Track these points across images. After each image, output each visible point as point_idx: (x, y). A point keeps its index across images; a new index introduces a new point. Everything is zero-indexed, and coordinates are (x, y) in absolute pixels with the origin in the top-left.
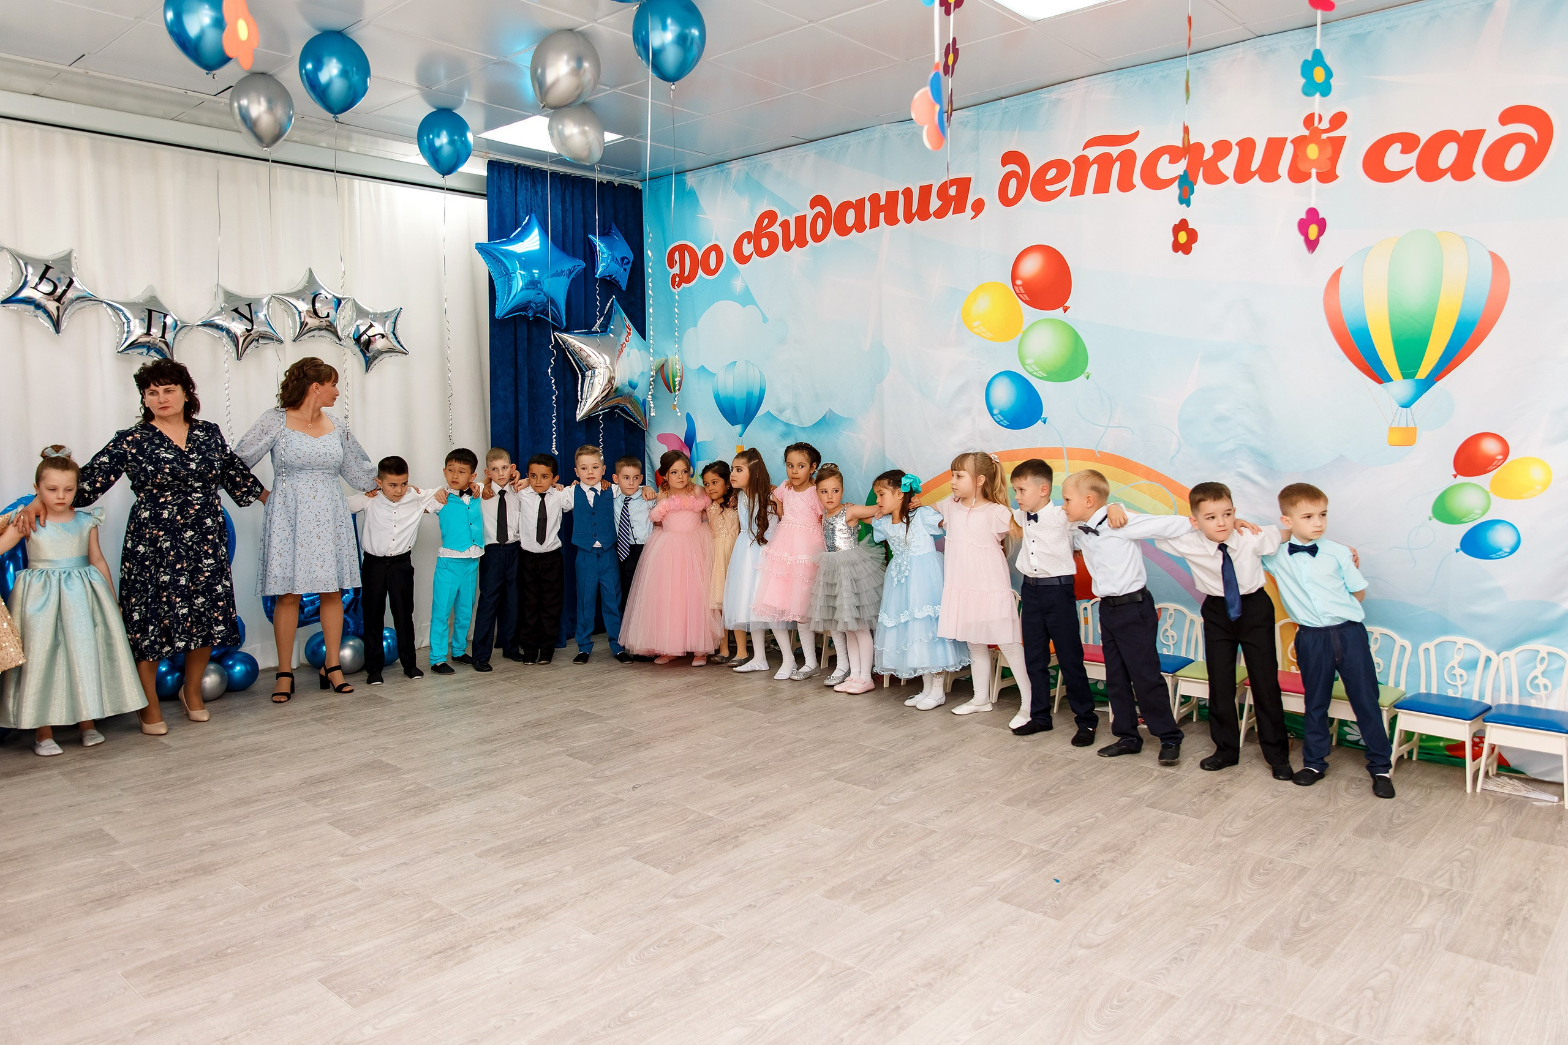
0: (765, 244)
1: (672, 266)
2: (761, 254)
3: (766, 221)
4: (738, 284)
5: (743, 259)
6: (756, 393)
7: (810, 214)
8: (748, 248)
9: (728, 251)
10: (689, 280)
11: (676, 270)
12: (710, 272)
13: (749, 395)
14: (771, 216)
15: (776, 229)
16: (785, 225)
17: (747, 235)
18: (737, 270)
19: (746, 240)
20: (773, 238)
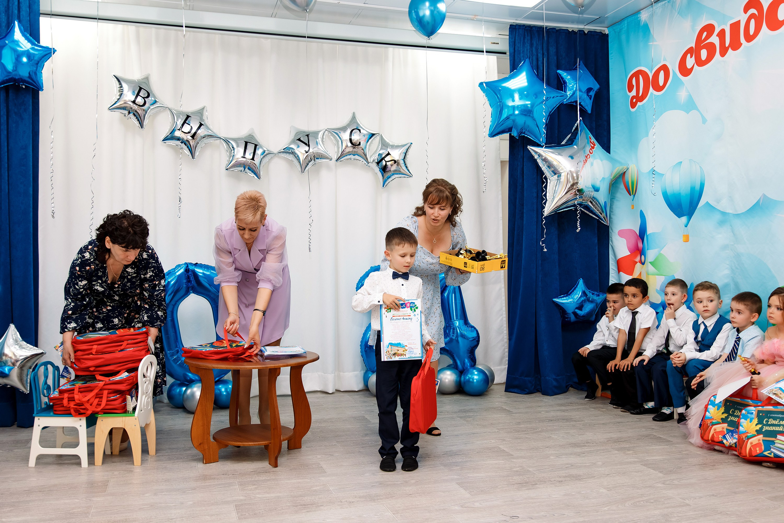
0: (704, 54)
1: (630, 90)
2: (700, 63)
3: (705, 34)
4: (682, 95)
5: (685, 71)
6: (698, 187)
7: (743, 18)
8: (690, 62)
9: (674, 68)
10: (641, 99)
11: (634, 93)
12: (659, 88)
13: (693, 189)
14: (709, 29)
15: (715, 39)
16: (722, 34)
17: (690, 51)
18: (682, 83)
19: (689, 55)
20: (711, 49)
